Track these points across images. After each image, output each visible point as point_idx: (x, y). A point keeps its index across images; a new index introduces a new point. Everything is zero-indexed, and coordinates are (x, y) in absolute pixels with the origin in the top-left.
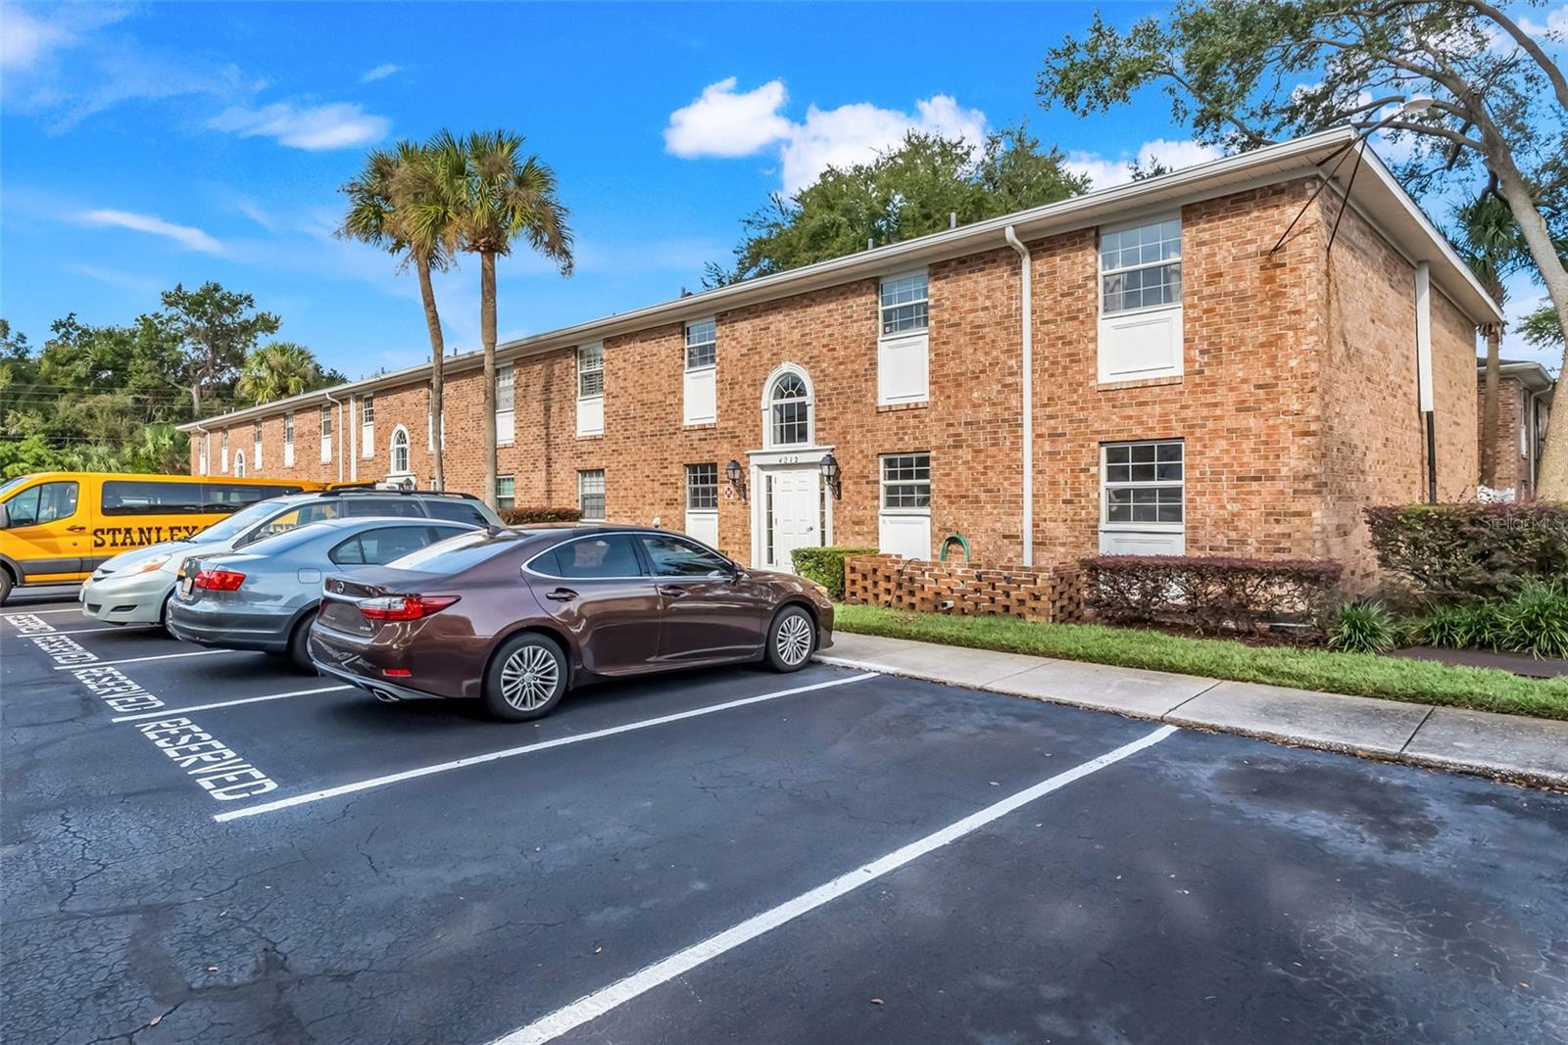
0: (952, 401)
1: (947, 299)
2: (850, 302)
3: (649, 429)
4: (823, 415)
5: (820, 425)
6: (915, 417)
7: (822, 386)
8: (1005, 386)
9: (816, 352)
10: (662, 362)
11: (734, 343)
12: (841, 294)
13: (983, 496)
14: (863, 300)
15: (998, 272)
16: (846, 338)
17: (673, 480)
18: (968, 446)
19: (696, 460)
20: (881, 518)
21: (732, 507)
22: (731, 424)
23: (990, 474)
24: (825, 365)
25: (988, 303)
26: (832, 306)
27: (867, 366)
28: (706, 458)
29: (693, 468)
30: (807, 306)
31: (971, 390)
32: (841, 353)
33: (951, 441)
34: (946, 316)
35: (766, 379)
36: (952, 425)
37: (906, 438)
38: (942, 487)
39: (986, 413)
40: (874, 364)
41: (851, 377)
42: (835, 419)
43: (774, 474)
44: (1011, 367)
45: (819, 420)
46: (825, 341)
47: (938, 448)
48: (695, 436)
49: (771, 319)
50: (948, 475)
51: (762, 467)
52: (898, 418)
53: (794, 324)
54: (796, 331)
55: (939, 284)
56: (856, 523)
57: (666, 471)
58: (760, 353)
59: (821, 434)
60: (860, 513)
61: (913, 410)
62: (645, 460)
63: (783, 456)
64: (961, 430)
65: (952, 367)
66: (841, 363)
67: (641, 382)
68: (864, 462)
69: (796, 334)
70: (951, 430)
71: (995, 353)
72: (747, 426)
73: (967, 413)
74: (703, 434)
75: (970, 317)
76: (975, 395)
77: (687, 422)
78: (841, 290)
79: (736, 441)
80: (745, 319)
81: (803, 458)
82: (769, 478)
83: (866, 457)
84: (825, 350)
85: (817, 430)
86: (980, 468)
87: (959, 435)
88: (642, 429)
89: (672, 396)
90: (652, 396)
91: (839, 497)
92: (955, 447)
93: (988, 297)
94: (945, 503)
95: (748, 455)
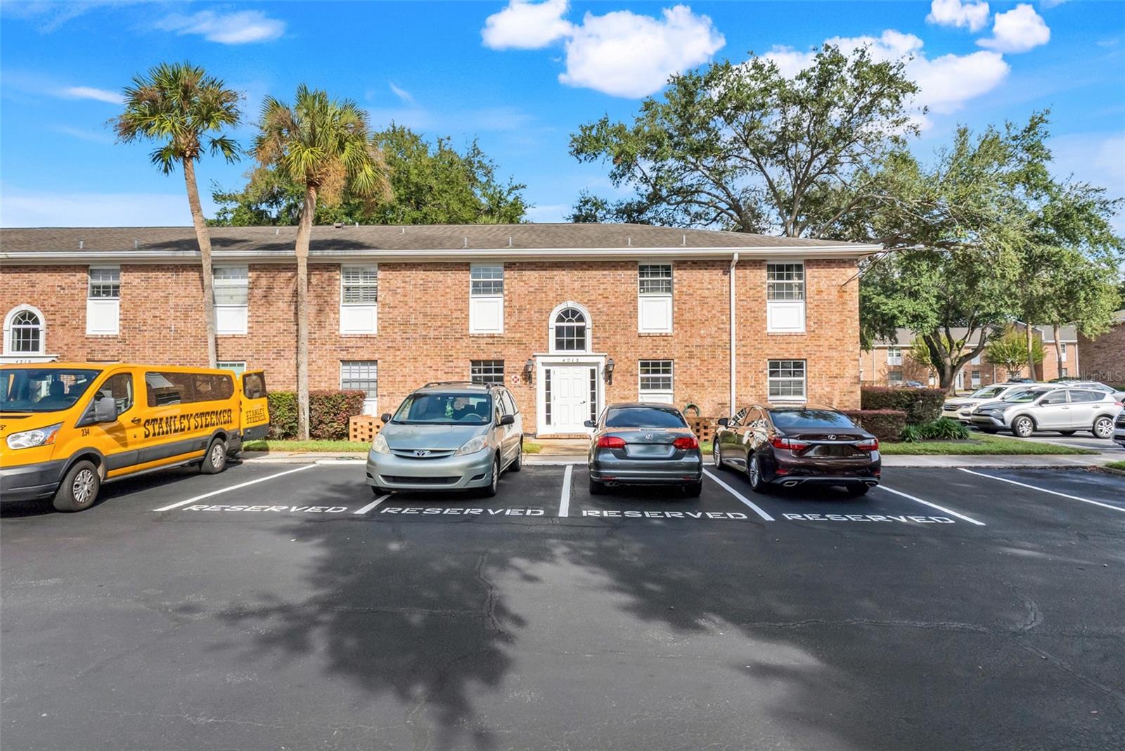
0: (689, 334)
1: (685, 280)
2: (620, 272)
3: (432, 334)
4: (598, 335)
5: (596, 341)
6: (664, 340)
7: (598, 318)
8: (719, 329)
9: (593, 298)
10: (448, 287)
11: (522, 284)
12: (613, 267)
13: (706, 384)
14: (629, 272)
15: (715, 272)
16: (616, 292)
17: (458, 370)
18: (698, 358)
19: (484, 357)
20: (640, 396)
21: (518, 389)
22: (519, 335)
23: (711, 372)
24: (600, 306)
25: (710, 286)
26: (605, 272)
27: (632, 310)
28: (494, 357)
29: (474, 363)
30: (586, 270)
31: (700, 329)
32: (612, 300)
33: (687, 355)
34: (685, 289)
35: (552, 309)
36: (688, 346)
37: (658, 352)
38: (681, 378)
39: (708, 341)
40: (636, 309)
41: (620, 315)
42: (608, 338)
43: (552, 369)
44: (722, 320)
45: (594, 337)
46: (600, 292)
47: (679, 358)
48: (481, 341)
49: (555, 272)
50: (685, 372)
51: (543, 364)
52: (653, 340)
53: (575, 278)
54: (577, 283)
55: (680, 272)
56: (624, 398)
57: (451, 364)
58: (546, 292)
59: (597, 346)
60: (626, 393)
61: (664, 337)
62: (427, 356)
63: (566, 358)
64: (693, 349)
65: (688, 316)
66: (613, 306)
67: (424, 299)
68: (629, 363)
69: (577, 285)
70: (687, 349)
71: (713, 312)
72: (534, 338)
73: (698, 341)
74: (491, 341)
75: (699, 292)
76: (702, 332)
77: (472, 331)
78: (612, 264)
79: (523, 347)
80: (532, 270)
81: (581, 360)
82: (548, 372)
83: (630, 361)
84: (600, 297)
85: (593, 344)
86: (705, 369)
87: (692, 352)
88: (424, 333)
89: (459, 312)
90: (437, 311)
91: (610, 383)
92: (689, 358)
93: (710, 283)
94: (684, 387)
95: (534, 356)
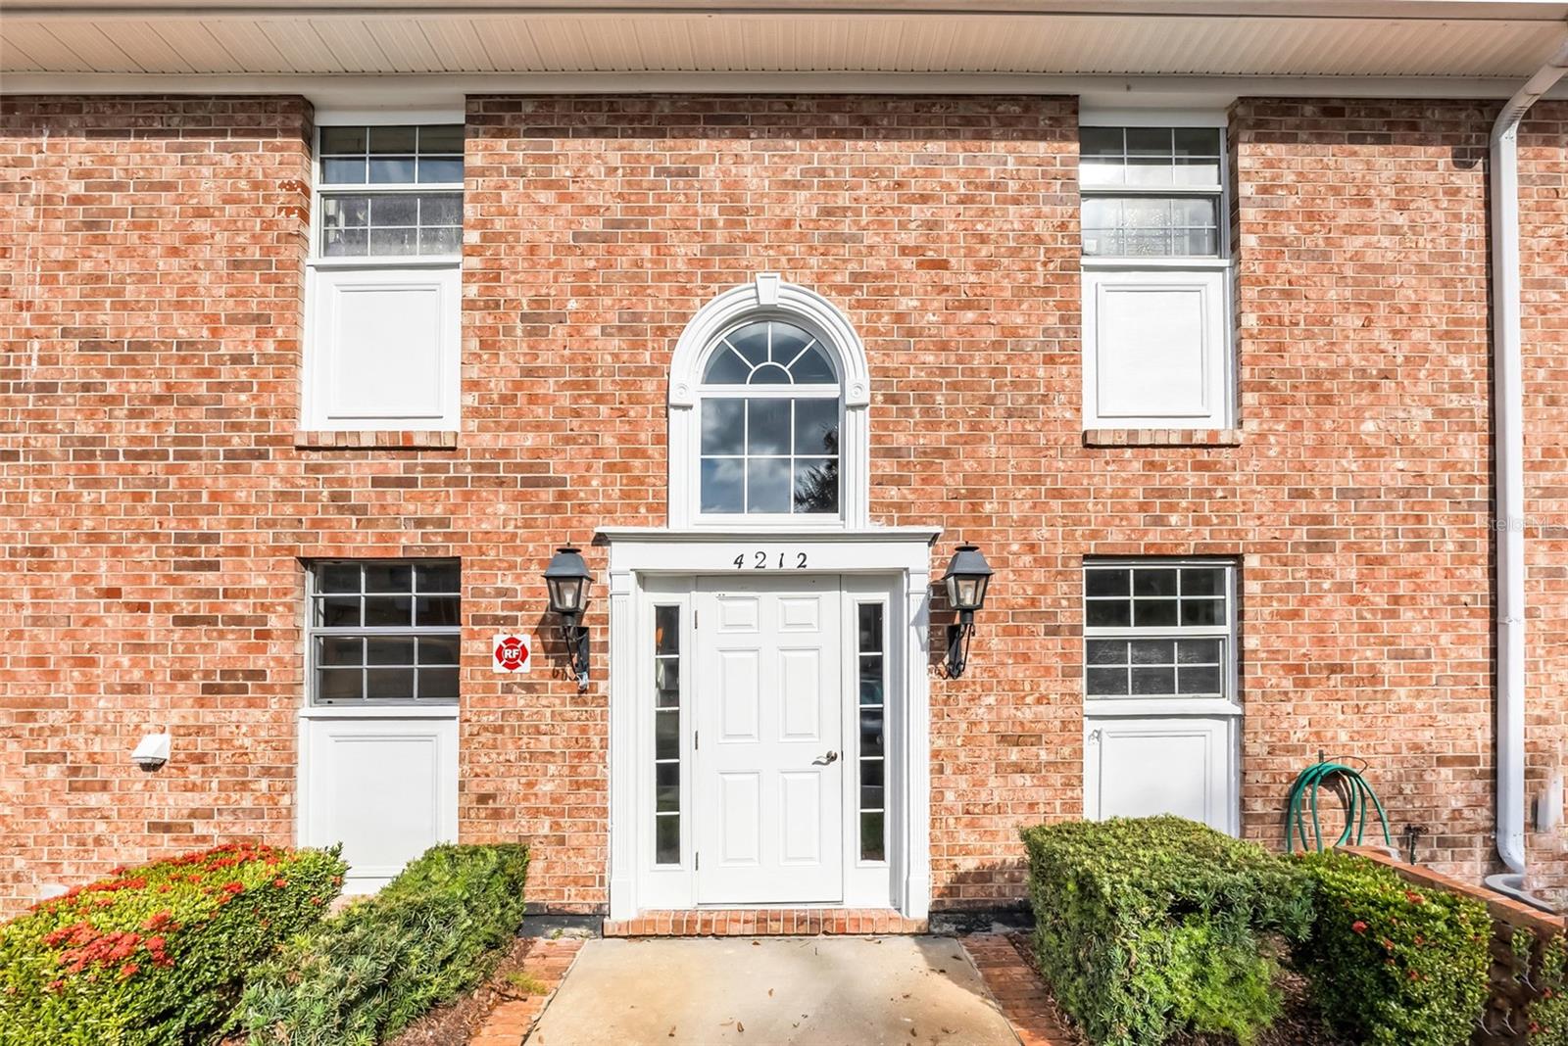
0: (1309, 438)
1: (1290, 189)
2: (998, 148)
3: (122, 432)
4: (900, 439)
5: (888, 467)
6: (1200, 466)
7: (898, 359)
8: (1442, 413)
9: (875, 264)
10: (202, 213)
11: (546, 197)
12: (967, 121)
13: (1388, 668)
14: (1041, 148)
15: (1421, 153)
16: (983, 239)
17: (239, 608)
18: (1348, 547)
19: (361, 544)
20: (1089, 726)
21: (521, 700)
22: (530, 440)
23: (1407, 614)
24: (906, 304)
25: (1400, 219)
26: (934, 147)
27: (1052, 320)
28: (408, 542)
29: (333, 573)
30: (842, 134)
31: (1359, 414)
32: (964, 276)
33: (1301, 534)
34: (1288, 230)
35: (684, 318)
36: (1306, 494)
37: (1174, 519)
38: (1278, 645)
39: (1395, 470)
40: (1070, 317)
41: (997, 345)
42: (945, 453)
43: (689, 603)
44: (1456, 373)
45: (882, 450)
46: (909, 238)
47: (1266, 548)
48: (358, 471)
49: (703, 146)
50: (1295, 614)
51: (644, 579)
52: (1151, 465)
53: (794, 172)
54: (802, 195)
55: (1271, 150)
56: (1017, 741)
57: (207, 579)
58: (655, 238)
59: (893, 493)
60: (1027, 714)
61: (1200, 447)
62: (95, 537)
63: (749, 550)
64: (1327, 508)
65: (1302, 353)
66: (968, 305)
67: (86, 267)
68: (1039, 576)
69: (802, 205)
70: (1303, 506)
71: (1417, 335)
72: (598, 453)
73: (1346, 469)
74: (396, 466)
75: (1356, 242)
76: (1369, 426)
77: (314, 419)
78: (963, 110)
79: (548, 495)
80: (596, 132)
81: (824, 558)
82: (668, 619)
83: (1046, 562)
84: (908, 263)
85: (878, 481)
86: (1381, 601)
87: (1324, 519)
88: (85, 429)
89: (250, 332)
90: (144, 324)
91: (955, 669)
92: (1313, 548)
93: (1401, 207)
94: (1287, 684)
95: (601, 540)
